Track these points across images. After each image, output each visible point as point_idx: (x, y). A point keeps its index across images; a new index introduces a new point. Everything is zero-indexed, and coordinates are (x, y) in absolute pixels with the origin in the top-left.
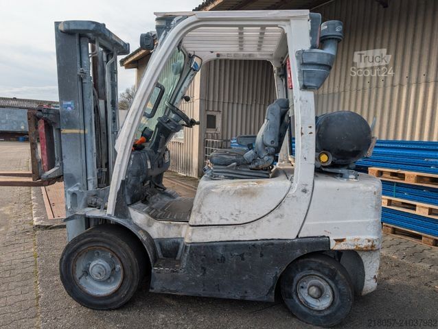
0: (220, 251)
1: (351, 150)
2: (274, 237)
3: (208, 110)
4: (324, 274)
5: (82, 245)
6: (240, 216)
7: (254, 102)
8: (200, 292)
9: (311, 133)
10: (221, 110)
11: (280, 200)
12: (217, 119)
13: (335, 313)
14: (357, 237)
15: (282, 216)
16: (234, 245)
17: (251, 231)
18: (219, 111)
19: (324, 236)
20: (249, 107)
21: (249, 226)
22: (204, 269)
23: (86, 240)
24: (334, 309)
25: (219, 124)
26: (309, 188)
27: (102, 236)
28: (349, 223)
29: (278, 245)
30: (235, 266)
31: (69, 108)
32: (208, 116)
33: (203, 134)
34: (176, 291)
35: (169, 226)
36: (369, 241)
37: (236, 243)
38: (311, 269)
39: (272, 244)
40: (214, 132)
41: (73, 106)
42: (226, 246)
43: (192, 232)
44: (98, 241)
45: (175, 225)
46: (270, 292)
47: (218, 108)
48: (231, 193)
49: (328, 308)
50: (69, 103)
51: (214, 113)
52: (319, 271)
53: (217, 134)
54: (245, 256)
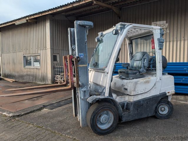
0: (142, 102)
3: (54, 53)
4: (165, 103)
5: (99, 110)
6: (146, 90)
8: (137, 118)
9: (161, 62)
11: (155, 83)
12: (57, 57)
13: (169, 114)
15: (156, 88)
16: (145, 99)
17: (149, 94)
19: (165, 92)
22: (137, 109)
23: (101, 108)
24: (169, 112)
25: (58, 59)
27: (106, 105)
28: (170, 87)
30: (145, 106)
31: (82, 56)
34: (130, 120)
35: (121, 97)
38: (162, 103)
39: (154, 97)
40: (56, 62)
41: (83, 55)
42: (143, 100)
43: (134, 98)
44: (105, 107)
45: (123, 97)
46: (154, 112)
47: (58, 52)
48: (143, 83)
49: (168, 113)
50: (82, 54)
51: (56, 55)
52: (164, 103)
53: (58, 63)
54: (148, 102)
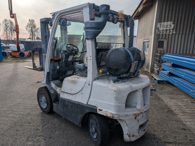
0: (67, 103)
1: (114, 68)
2: (81, 102)
3: (159, 38)
6: (72, 91)
7: (191, 32)
9: (91, 59)
10: (167, 38)
11: (82, 87)
12: (164, 43)
13: (97, 141)
14: (107, 110)
15: (83, 94)
17: (74, 98)
18: (165, 38)
19: (96, 106)
20: (187, 36)
21: (74, 95)
22: (63, 108)
24: (97, 139)
25: (165, 45)
26: (91, 84)
28: (104, 103)
29: (81, 105)
30: (70, 110)
31: (43, 47)
32: (159, 41)
33: (155, 51)
36: (111, 114)
37: (70, 101)
39: (79, 104)
40: (161, 50)
42: (68, 101)
46: (80, 124)
47: (165, 37)
50: (43, 45)
51: (163, 40)
53: (164, 51)
54: (73, 107)
